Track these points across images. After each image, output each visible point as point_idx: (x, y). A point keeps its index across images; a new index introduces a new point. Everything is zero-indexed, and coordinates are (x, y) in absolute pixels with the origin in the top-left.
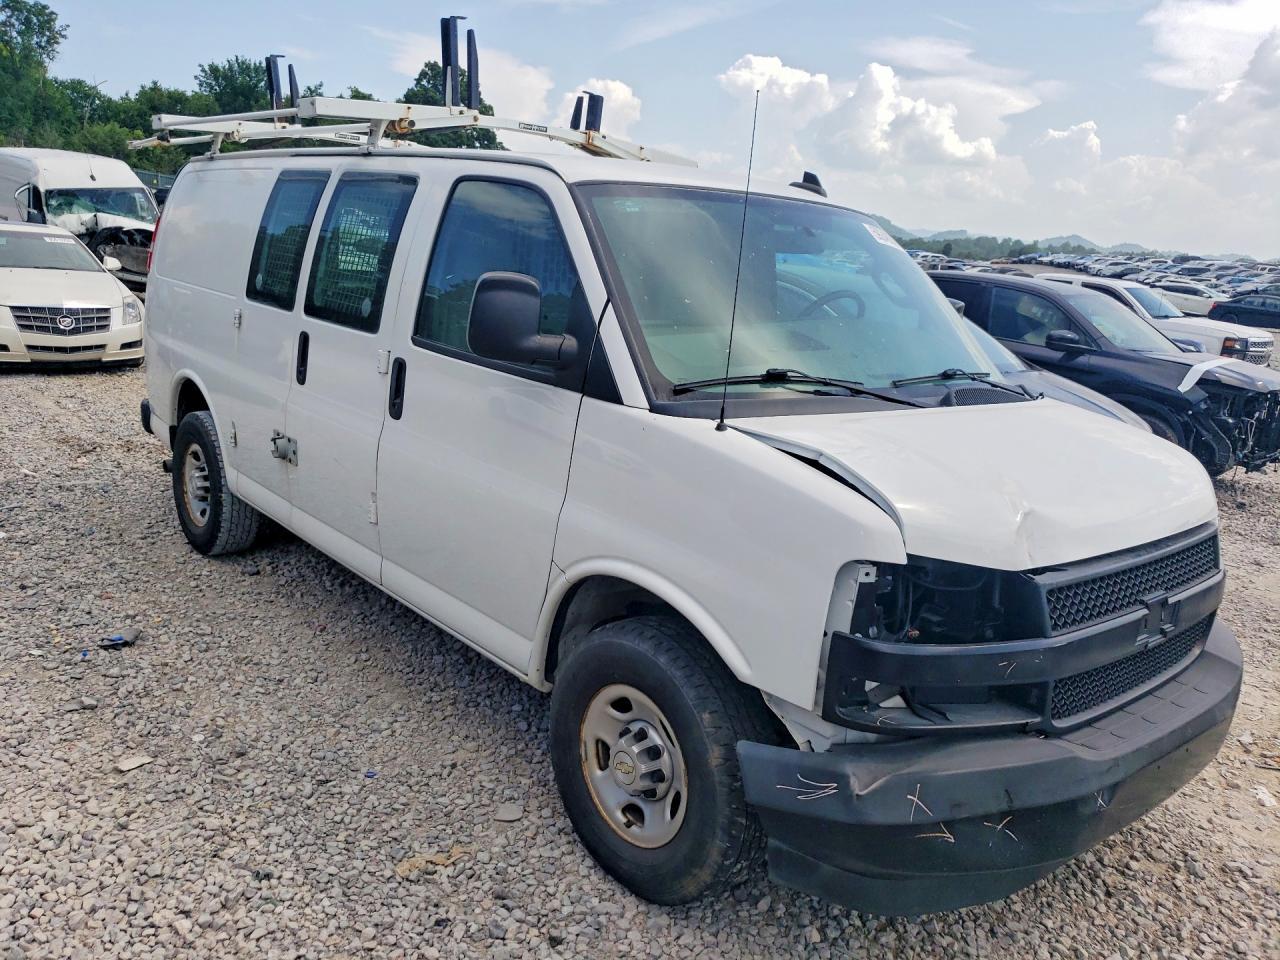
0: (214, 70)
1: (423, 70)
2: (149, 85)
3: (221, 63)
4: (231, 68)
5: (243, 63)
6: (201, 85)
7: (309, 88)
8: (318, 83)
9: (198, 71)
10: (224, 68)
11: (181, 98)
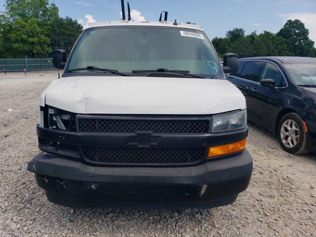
0: (230, 32)
1: (286, 23)
2: (215, 38)
3: (232, 30)
4: (234, 31)
5: (237, 29)
6: (226, 36)
7: (252, 33)
8: (255, 31)
9: (226, 33)
10: (232, 31)
11: (221, 40)
